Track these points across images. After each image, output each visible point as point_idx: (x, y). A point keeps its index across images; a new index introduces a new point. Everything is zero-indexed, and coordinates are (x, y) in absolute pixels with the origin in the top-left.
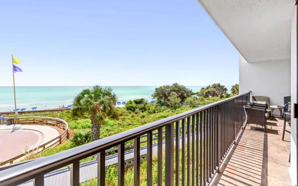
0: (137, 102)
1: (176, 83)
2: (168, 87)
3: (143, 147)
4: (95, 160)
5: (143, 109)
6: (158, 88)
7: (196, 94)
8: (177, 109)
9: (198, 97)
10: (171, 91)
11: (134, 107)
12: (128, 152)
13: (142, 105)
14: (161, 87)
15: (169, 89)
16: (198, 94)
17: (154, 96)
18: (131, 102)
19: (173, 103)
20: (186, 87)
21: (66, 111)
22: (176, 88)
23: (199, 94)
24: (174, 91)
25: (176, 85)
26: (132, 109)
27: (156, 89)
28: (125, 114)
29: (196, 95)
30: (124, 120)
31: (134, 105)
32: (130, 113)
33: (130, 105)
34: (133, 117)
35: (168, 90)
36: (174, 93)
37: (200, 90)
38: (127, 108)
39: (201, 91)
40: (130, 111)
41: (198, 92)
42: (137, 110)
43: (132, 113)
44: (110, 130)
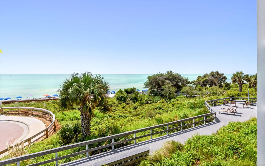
0: (128, 92)
1: (170, 71)
2: (162, 75)
3: (139, 143)
4: (87, 158)
5: (135, 100)
6: (151, 77)
7: (192, 83)
8: (173, 100)
9: (194, 86)
10: (165, 79)
11: (125, 97)
12: (122, 149)
13: (133, 95)
14: (154, 75)
15: (163, 78)
16: (194, 82)
17: (146, 86)
18: (121, 92)
19: (168, 93)
20: (182, 76)
21: (52, 101)
22: (171, 76)
23: (195, 83)
24: (169, 79)
25: (170, 73)
26: (123, 99)
27: (149, 77)
28: (116, 105)
29: (192, 84)
30: (114, 111)
31: (125, 95)
32: (121, 104)
33: (120, 95)
34: (124, 108)
35: (162, 78)
36: (168, 81)
37: (197, 78)
38: (118, 98)
39: (197, 80)
40: (120, 101)
41: (194, 81)
42: (128, 101)
43: (123, 103)
44: (100, 123)
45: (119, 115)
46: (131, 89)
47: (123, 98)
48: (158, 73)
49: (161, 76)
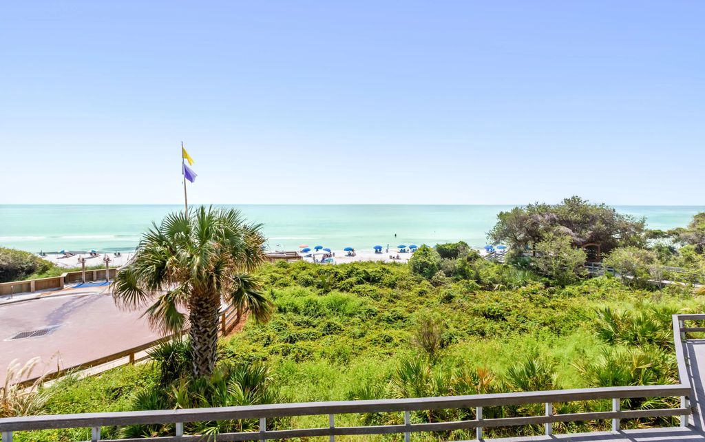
0: (447, 252)
1: (573, 198)
2: (545, 209)
5: (462, 274)
6: (507, 214)
7: (670, 235)
9: (678, 246)
10: (553, 222)
11: (433, 265)
13: (457, 263)
14: (516, 210)
15: (547, 217)
16: (677, 234)
17: (495, 238)
18: (425, 251)
19: (555, 264)
20: (618, 211)
22: (576, 212)
23: (682, 235)
24: (568, 223)
25: (573, 204)
26: (426, 270)
27: (501, 215)
28: (404, 283)
29: (671, 239)
30: (392, 301)
31: (435, 258)
32: (419, 282)
33: (421, 259)
34: (421, 293)
35: (543, 220)
36: (563, 229)
37: (691, 220)
38: (414, 267)
39: (694, 225)
40: (419, 276)
41: (679, 229)
42: (440, 275)
43: (425, 282)
44: (335, 328)
45: (394, 313)
46: (454, 245)
47: (427, 267)
48: (533, 204)
49: (540, 214)
